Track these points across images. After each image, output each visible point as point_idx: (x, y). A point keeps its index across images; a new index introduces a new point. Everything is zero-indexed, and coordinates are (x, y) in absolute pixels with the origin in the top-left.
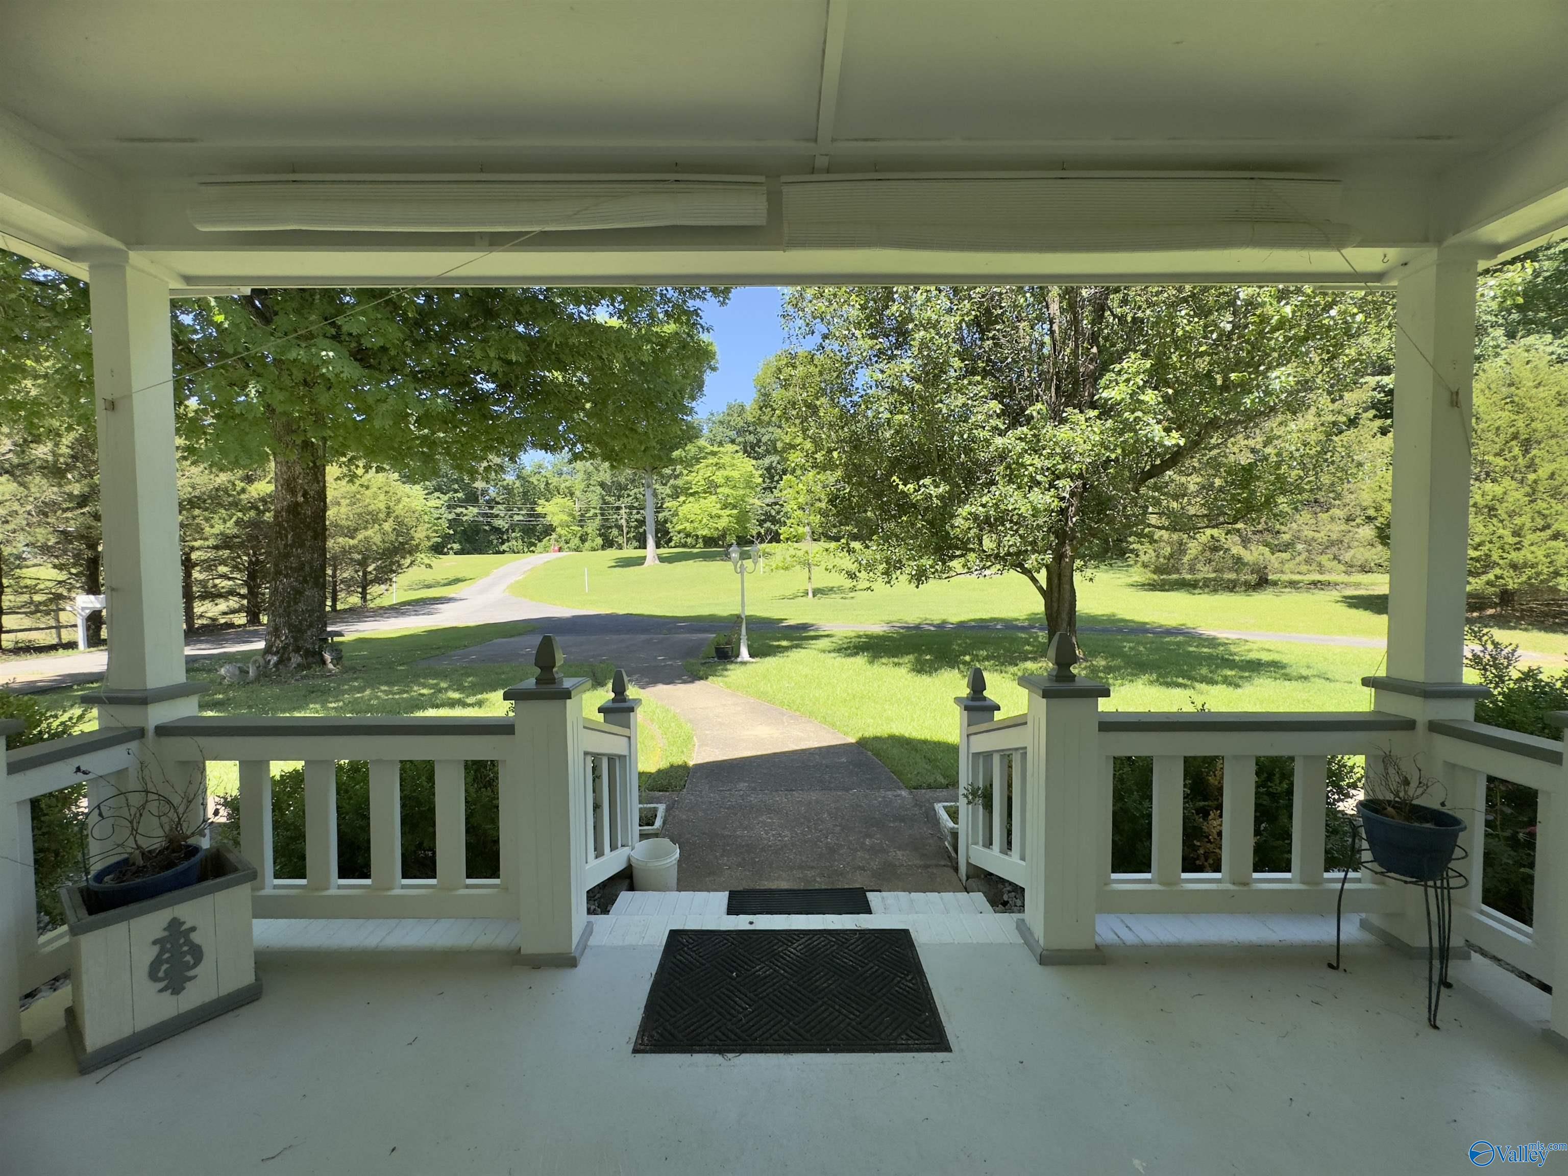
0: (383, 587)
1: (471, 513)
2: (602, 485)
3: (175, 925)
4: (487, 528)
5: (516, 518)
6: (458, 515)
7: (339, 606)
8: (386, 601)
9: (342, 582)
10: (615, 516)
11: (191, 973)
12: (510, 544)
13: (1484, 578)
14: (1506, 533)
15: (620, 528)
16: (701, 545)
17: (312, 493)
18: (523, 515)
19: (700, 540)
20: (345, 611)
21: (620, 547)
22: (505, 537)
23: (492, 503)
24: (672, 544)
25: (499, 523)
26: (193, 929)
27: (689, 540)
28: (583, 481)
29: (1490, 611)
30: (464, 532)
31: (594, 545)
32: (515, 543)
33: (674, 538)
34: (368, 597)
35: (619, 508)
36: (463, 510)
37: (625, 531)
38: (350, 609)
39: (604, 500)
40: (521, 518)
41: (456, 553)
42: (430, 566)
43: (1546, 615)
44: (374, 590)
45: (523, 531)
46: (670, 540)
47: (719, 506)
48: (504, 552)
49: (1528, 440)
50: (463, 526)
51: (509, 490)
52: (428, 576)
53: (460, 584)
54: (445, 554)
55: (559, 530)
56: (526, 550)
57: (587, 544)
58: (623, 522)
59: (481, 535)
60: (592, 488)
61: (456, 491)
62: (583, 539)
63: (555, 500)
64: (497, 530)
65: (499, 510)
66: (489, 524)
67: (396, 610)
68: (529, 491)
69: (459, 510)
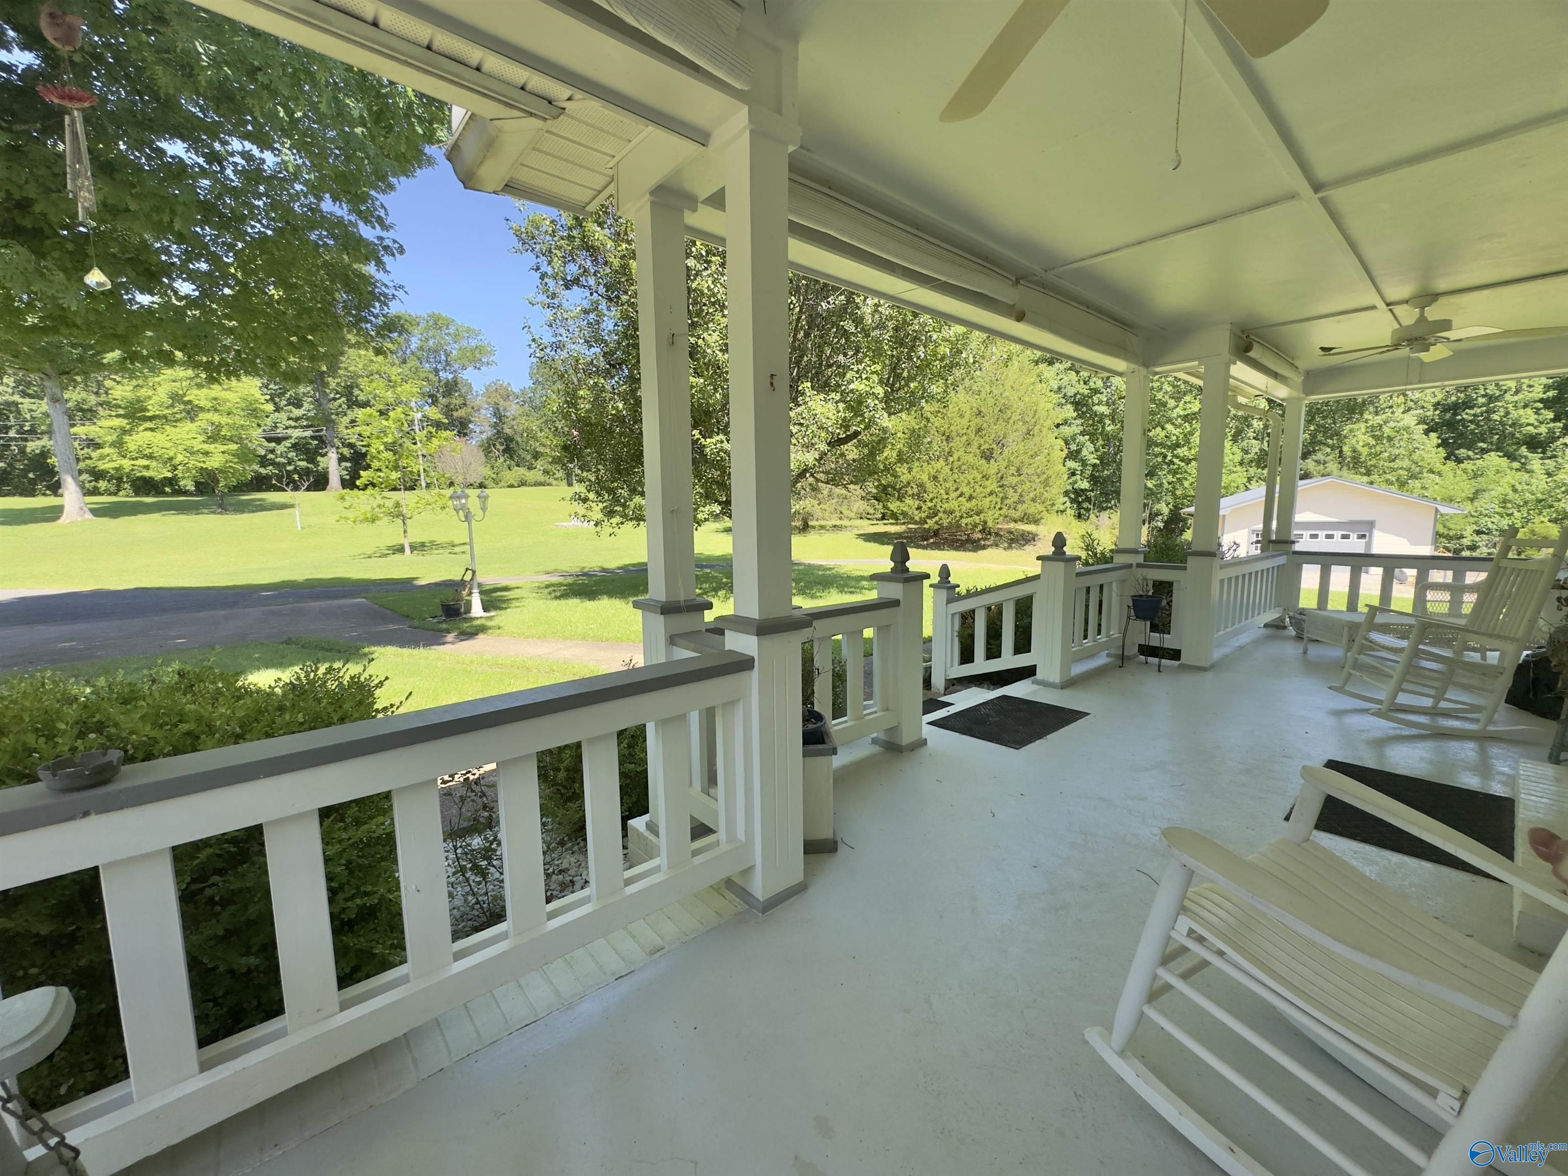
13: (934, 520)
14: (942, 492)
24: (122, 493)
29: (931, 541)
43: (952, 541)
47: (202, 438)
49: (948, 437)
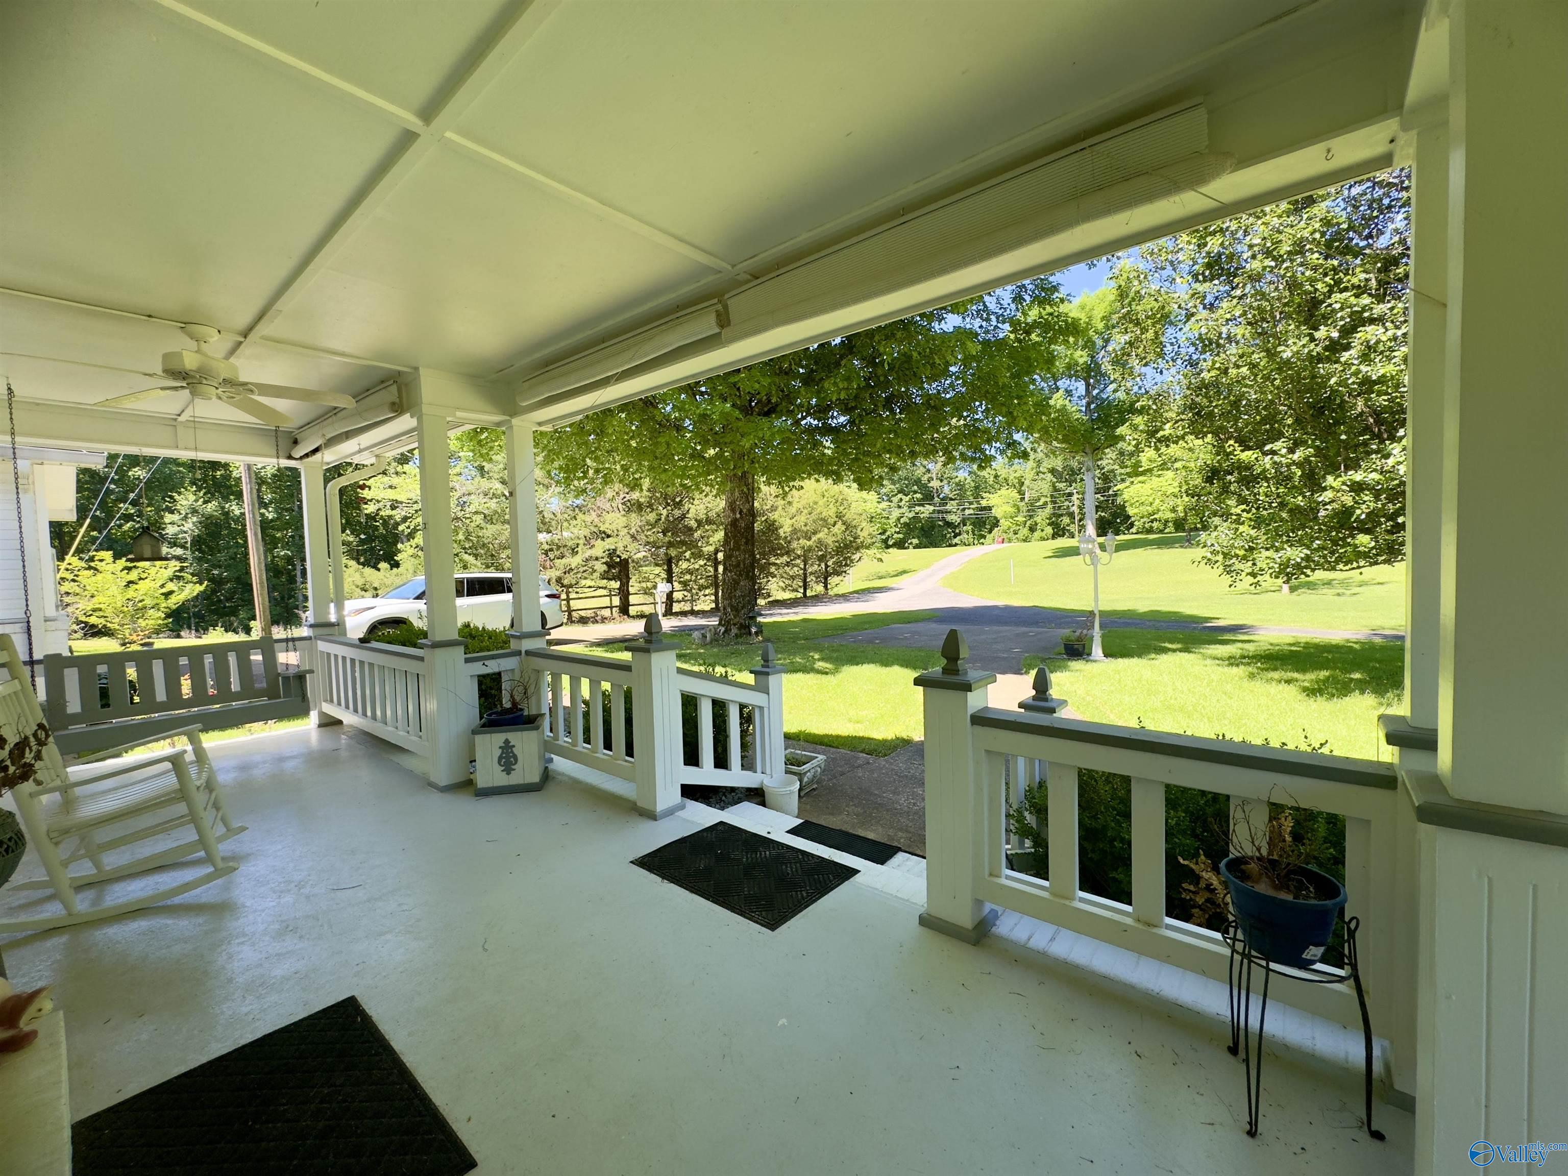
0: (840, 578)
1: (926, 511)
2: (1053, 471)
3: (507, 742)
4: (940, 523)
5: (967, 512)
6: (917, 513)
7: (809, 593)
8: (841, 590)
9: (811, 573)
10: (1067, 503)
11: (513, 767)
12: (961, 537)
15: (1071, 515)
16: (1173, 529)
17: (745, 511)
18: (973, 509)
19: (1170, 524)
20: (812, 597)
21: (1072, 536)
22: (957, 531)
23: (945, 500)
24: (1134, 530)
25: (954, 518)
26: (514, 746)
27: (1155, 525)
28: (1032, 469)
30: (922, 528)
31: (1043, 534)
32: (966, 536)
33: (1136, 523)
34: (829, 586)
35: (1070, 495)
36: (921, 508)
37: (1077, 518)
38: (816, 596)
39: (1054, 487)
40: (971, 512)
41: (914, 548)
42: (881, 560)
44: (833, 580)
45: (973, 524)
46: (1132, 525)
48: (956, 545)
50: (921, 522)
51: (960, 486)
52: (882, 568)
53: (905, 575)
54: (906, 548)
55: (1002, 521)
56: (976, 542)
57: (1037, 534)
58: (1075, 509)
59: (936, 530)
60: (1041, 475)
61: (915, 492)
62: (1032, 529)
63: (1003, 491)
64: (949, 524)
65: (951, 506)
66: (944, 519)
67: (844, 597)
68: (979, 485)
69: (918, 508)
